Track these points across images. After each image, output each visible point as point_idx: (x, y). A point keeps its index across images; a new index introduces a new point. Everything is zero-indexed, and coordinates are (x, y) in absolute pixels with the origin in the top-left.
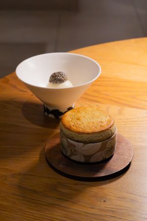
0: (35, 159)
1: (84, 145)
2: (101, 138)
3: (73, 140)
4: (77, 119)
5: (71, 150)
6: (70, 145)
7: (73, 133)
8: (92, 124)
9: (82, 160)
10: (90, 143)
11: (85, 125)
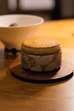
0: (3, 75)
1: (41, 57)
2: (53, 51)
3: (32, 55)
4: (34, 43)
5: (31, 63)
6: (30, 59)
7: (32, 49)
8: (45, 44)
9: (40, 70)
10: (45, 55)
11: (40, 45)
